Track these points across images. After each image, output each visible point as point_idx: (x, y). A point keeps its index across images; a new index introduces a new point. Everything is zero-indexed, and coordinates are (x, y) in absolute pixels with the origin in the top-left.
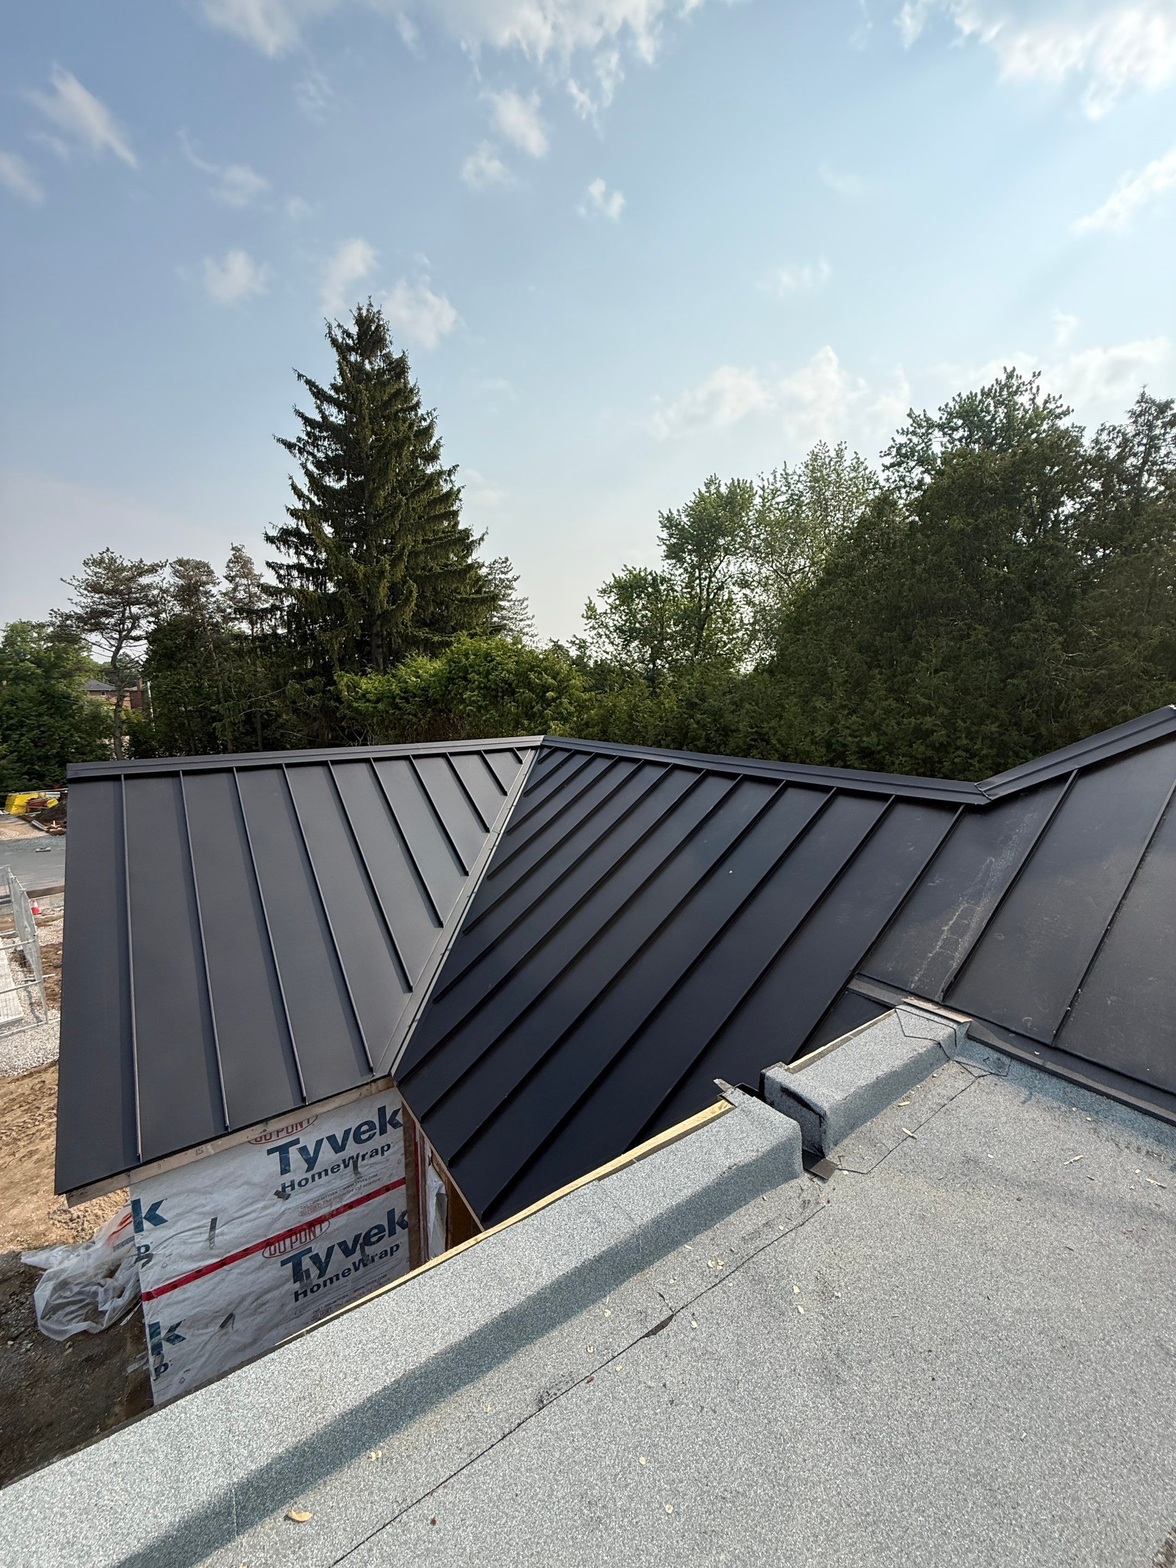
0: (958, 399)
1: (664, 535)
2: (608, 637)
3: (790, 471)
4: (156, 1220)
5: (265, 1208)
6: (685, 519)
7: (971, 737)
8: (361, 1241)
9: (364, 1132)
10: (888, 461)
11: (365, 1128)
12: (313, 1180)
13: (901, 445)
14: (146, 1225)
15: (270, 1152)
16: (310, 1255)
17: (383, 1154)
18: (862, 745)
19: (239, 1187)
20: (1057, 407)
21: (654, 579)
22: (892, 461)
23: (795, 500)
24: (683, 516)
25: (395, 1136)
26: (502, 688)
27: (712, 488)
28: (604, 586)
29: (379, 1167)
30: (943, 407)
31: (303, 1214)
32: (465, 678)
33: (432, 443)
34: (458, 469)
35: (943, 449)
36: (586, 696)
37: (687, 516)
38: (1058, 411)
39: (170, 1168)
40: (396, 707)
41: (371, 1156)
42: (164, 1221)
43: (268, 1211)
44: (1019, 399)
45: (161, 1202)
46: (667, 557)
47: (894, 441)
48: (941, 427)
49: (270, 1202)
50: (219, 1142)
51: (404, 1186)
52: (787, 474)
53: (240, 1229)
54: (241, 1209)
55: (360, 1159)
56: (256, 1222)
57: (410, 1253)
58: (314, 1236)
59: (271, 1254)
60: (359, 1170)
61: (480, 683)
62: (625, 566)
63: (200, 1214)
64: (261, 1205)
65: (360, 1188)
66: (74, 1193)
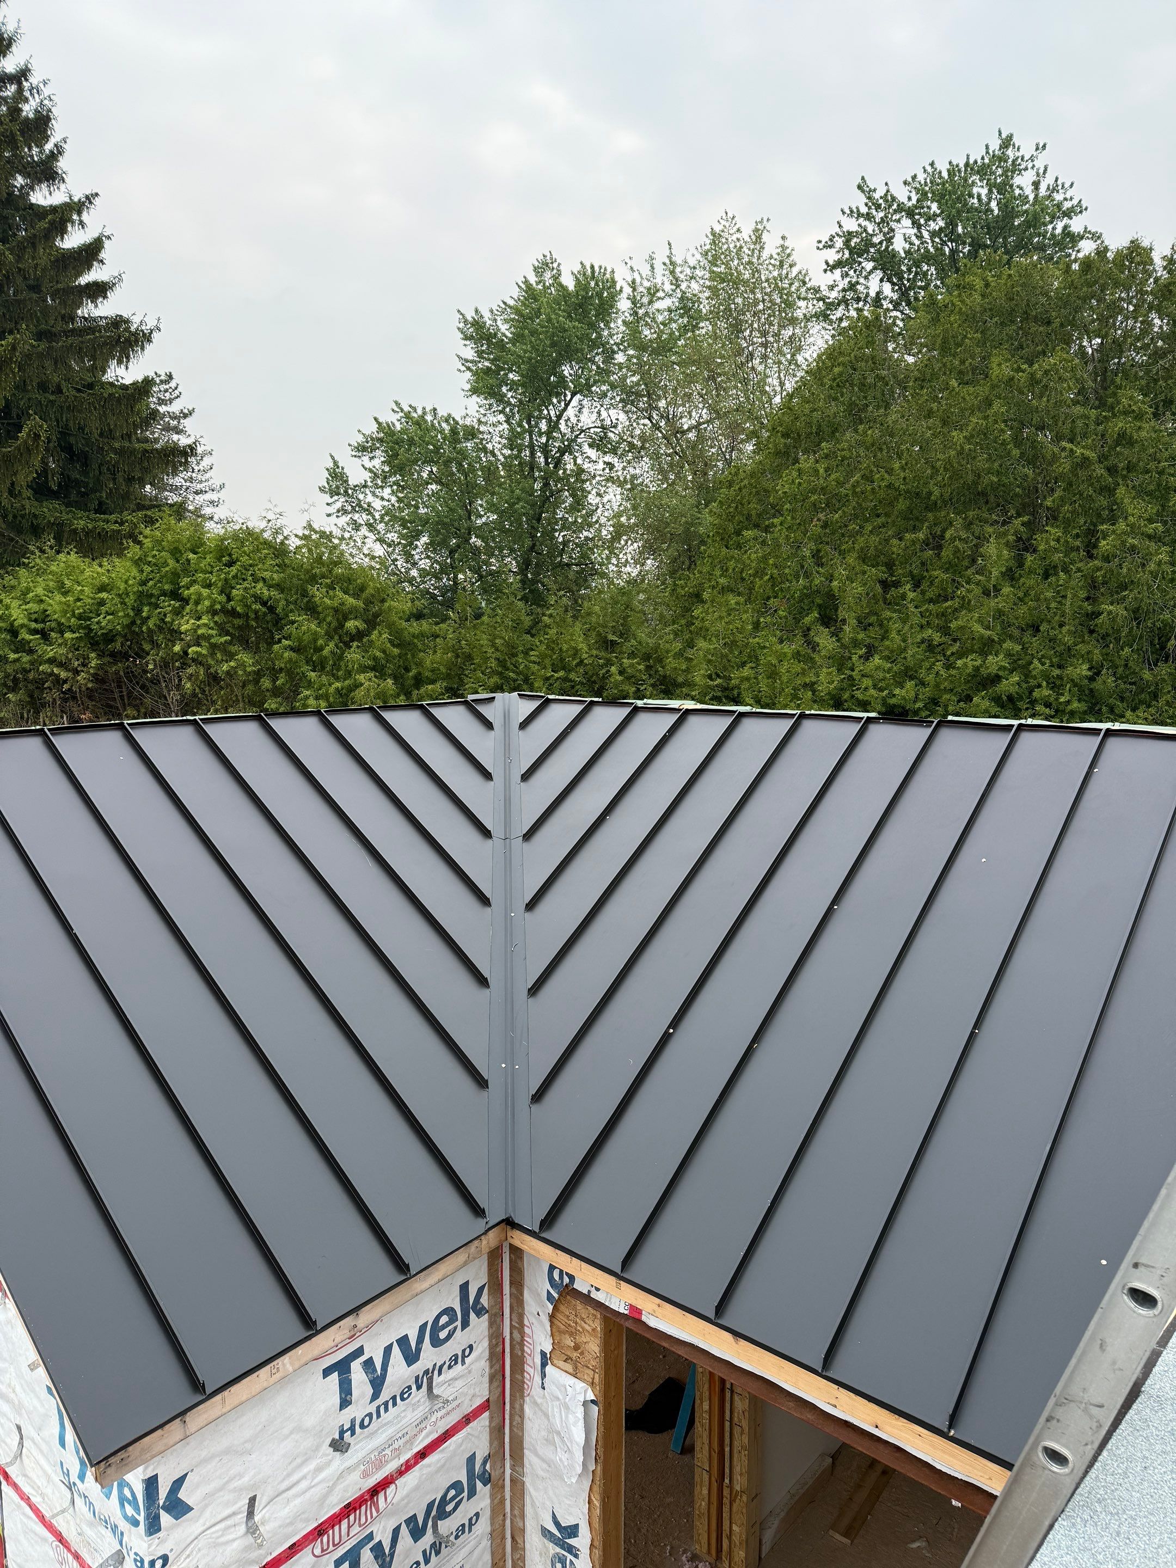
0: (929, 169)
1: (469, 353)
2: (371, 527)
3: (678, 260)
4: (178, 1508)
5: (319, 1469)
6: (504, 328)
7: (1055, 685)
8: (434, 1513)
9: (444, 1327)
10: (832, 256)
11: (444, 1319)
12: (379, 1416)
13: (850, 233)
14: (165, 1518)
15: (327, 1372)
16: (371, 1545)
17: (463, 1363)
18: (893, 701)
19: (287, 1437)
20: (1065, 199)
21: (454, 431)
22: (837, 257)
23: (687, 306)
24: (499, 323)
25: (479, 1326)
26: (256, 612)
27: (548, 275)
28: (360, 439)
29: (459, 1384)
30: (910, 180)
31: (366, 1475)
32: (175, 595)
33: (49, 147)
34: (97, 201)
35: (907, 246)
36: (415, 627)
37: (506, 321)
38: (1067, 205)
39: (236, 1402)
40: (22, 647)
41: (450, 1367)
42: (190, 1509)
43: (322, 1476)
44: (1017, 180)
45: (186, 1474)
46: (475, 391)
47: (840, 226)
48: (910, 213)
49: (324, 1460)
50: (299, 1350)
51: (487, 1414)
52: (672, 263)
53: (287, 1510)
54: (289, 1475)
55: (436, 1372)
56: (308, 1495)
57: (492, 1524)
58: (377, 1510)
59: (323, 1551)
60: (435, 1391)
61: (214, 602)
62: (397, 403)
63: (234, 1490)
64: (312, 1466)
65: (435, 1423)
66: (112, 1460)
